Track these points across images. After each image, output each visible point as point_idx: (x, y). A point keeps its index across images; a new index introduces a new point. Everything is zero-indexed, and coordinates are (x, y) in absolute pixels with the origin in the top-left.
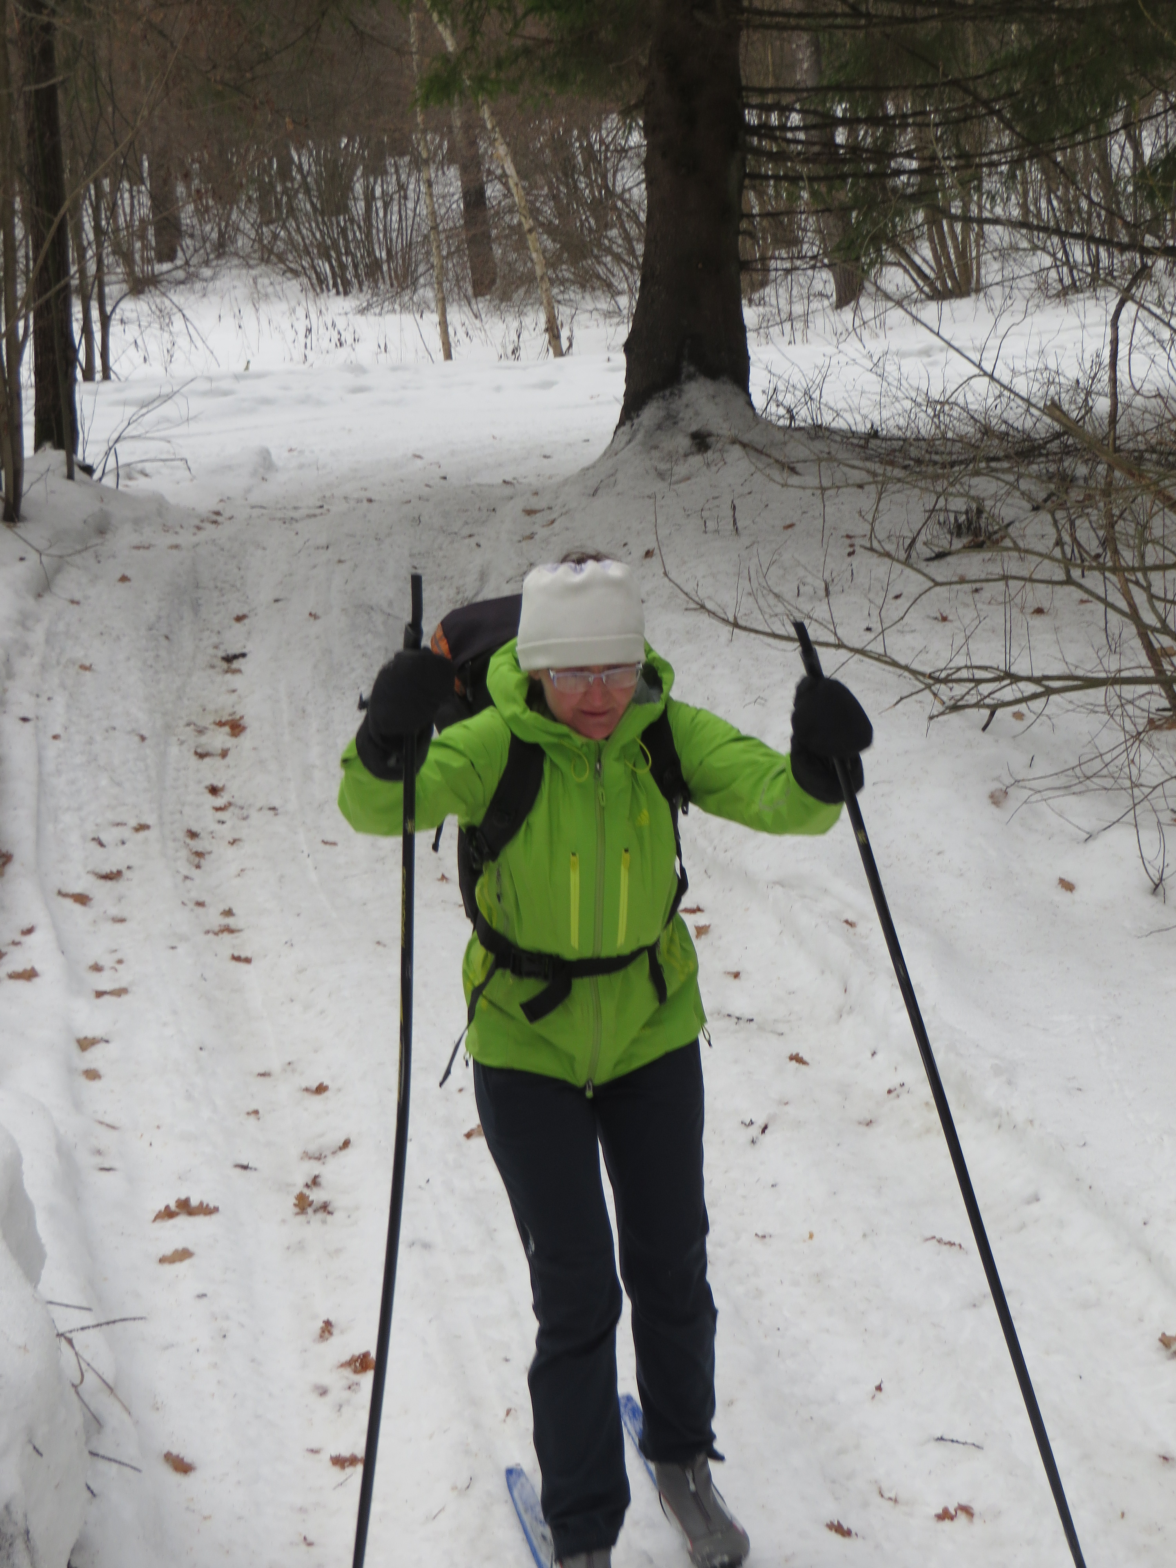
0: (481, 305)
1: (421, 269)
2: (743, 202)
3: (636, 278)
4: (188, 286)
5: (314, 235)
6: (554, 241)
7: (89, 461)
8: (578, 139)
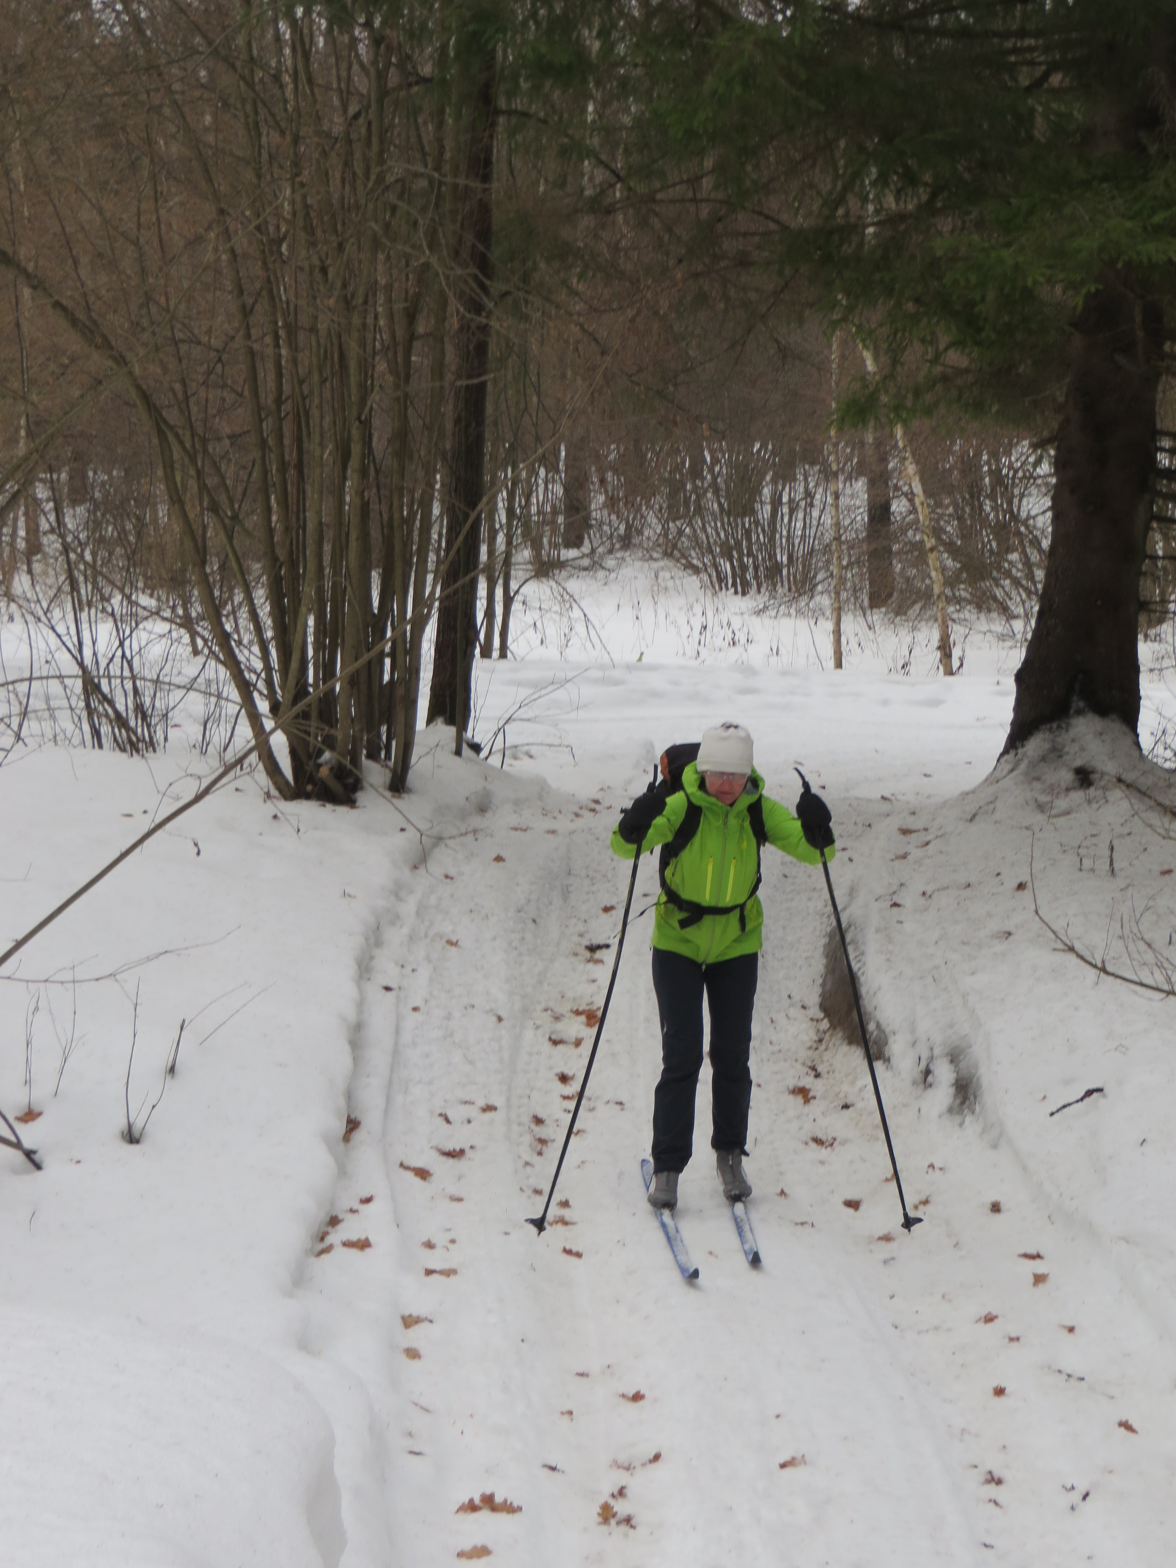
0: (875, 617)
1: (820, 577)
2: (1148, 543)
3: (1033, 603)
4: (591, 573)
5: (718, 534)
6: (954, 560)
7: (477, 740)
8: (988, 463)
